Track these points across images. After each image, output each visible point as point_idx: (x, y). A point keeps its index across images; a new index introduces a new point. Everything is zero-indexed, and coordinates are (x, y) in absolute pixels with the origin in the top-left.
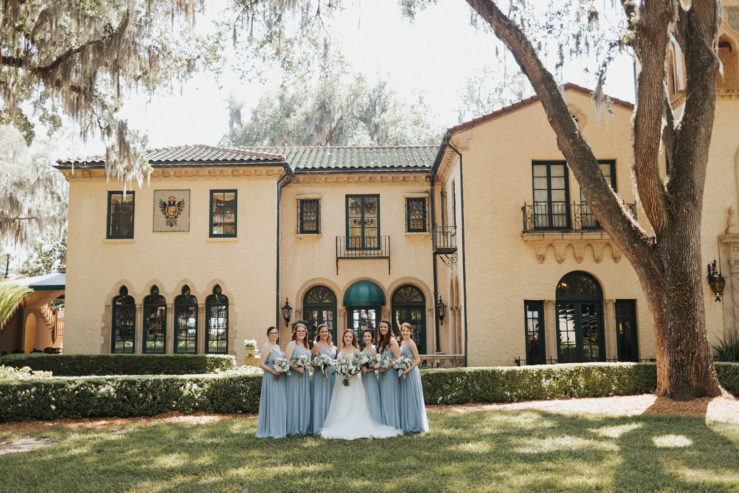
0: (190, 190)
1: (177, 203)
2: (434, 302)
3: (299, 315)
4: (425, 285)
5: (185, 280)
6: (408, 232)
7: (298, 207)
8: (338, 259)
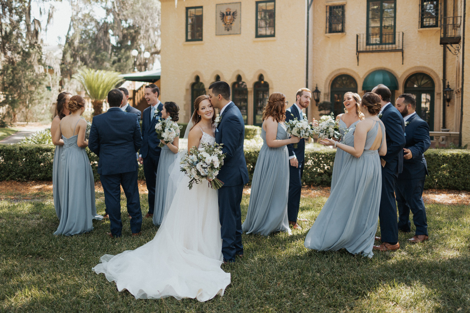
0: (240, 3)
1: (232, 13)
2: (442, 87)
3: (326, 97)
4: (434, 72)
5: (238, 71)
6: (421, 27)
7: (327, 12)
8: (358, 52)
